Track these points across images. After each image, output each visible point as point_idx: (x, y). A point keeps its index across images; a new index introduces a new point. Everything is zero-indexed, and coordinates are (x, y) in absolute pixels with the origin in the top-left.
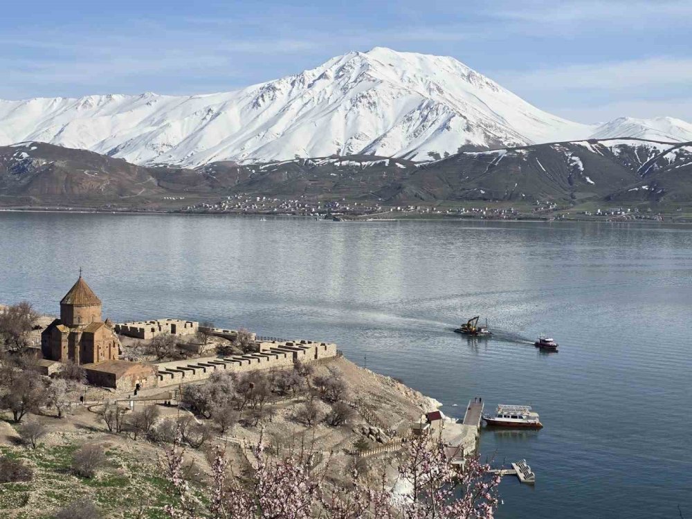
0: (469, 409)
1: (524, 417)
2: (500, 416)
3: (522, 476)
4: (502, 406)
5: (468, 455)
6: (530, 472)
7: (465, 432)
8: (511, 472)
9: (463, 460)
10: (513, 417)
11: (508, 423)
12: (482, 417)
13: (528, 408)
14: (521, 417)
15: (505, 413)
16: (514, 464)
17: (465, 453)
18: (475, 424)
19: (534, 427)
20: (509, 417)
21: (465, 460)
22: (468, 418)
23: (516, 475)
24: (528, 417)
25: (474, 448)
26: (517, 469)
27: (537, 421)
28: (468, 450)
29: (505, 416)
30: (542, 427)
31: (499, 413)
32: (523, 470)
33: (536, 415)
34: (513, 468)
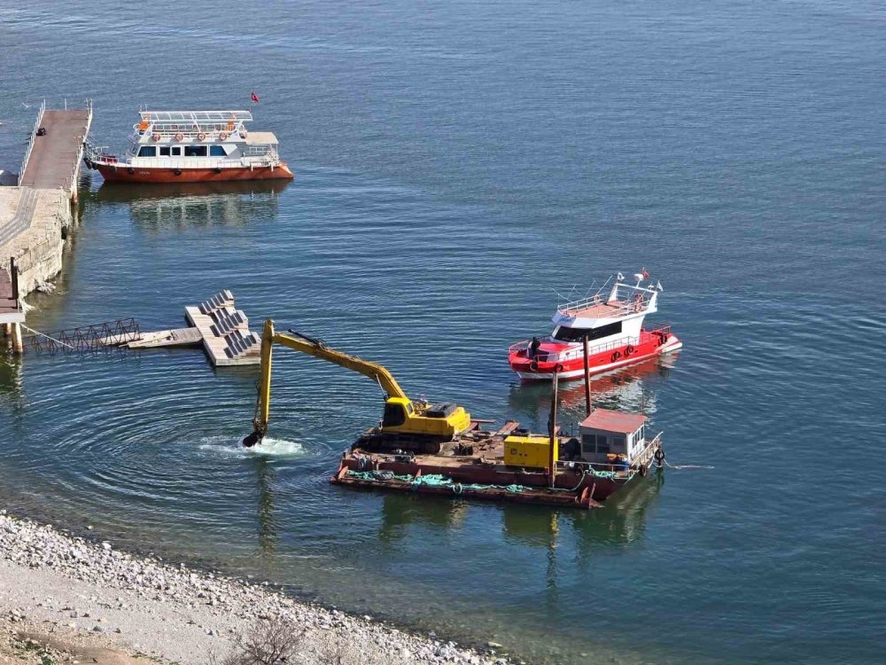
0: (40, 133)
1: (229, 149)
2: (148, 151)
3: (217, 347)
4: (152, 117)
5: (36, 291)
6: (245, 332)
7: (25, 213)
8: (183, 336)
9: (17, 308)
10: (190, 151)
11: (176, 172)
12: (85, 159)
13: (241, 116)
14: (218, 151)
15: (165, 140)
16: (193, 311)
17: (24, 285)
18: (63, 182)
19: (263, 181)
20: (177, 152)
21: (26, 307)
22: (37, 166)
23: (200, 346)
24: (243, 149)
25: (57, 265)
26: (203, 323)
27: (273, 160)
28: (38, 273)
29: (165, 151)
30: (289, 179)
31: (144, 140)
32: (222, 325)
33: (269, 138)
34: (189, 323)
